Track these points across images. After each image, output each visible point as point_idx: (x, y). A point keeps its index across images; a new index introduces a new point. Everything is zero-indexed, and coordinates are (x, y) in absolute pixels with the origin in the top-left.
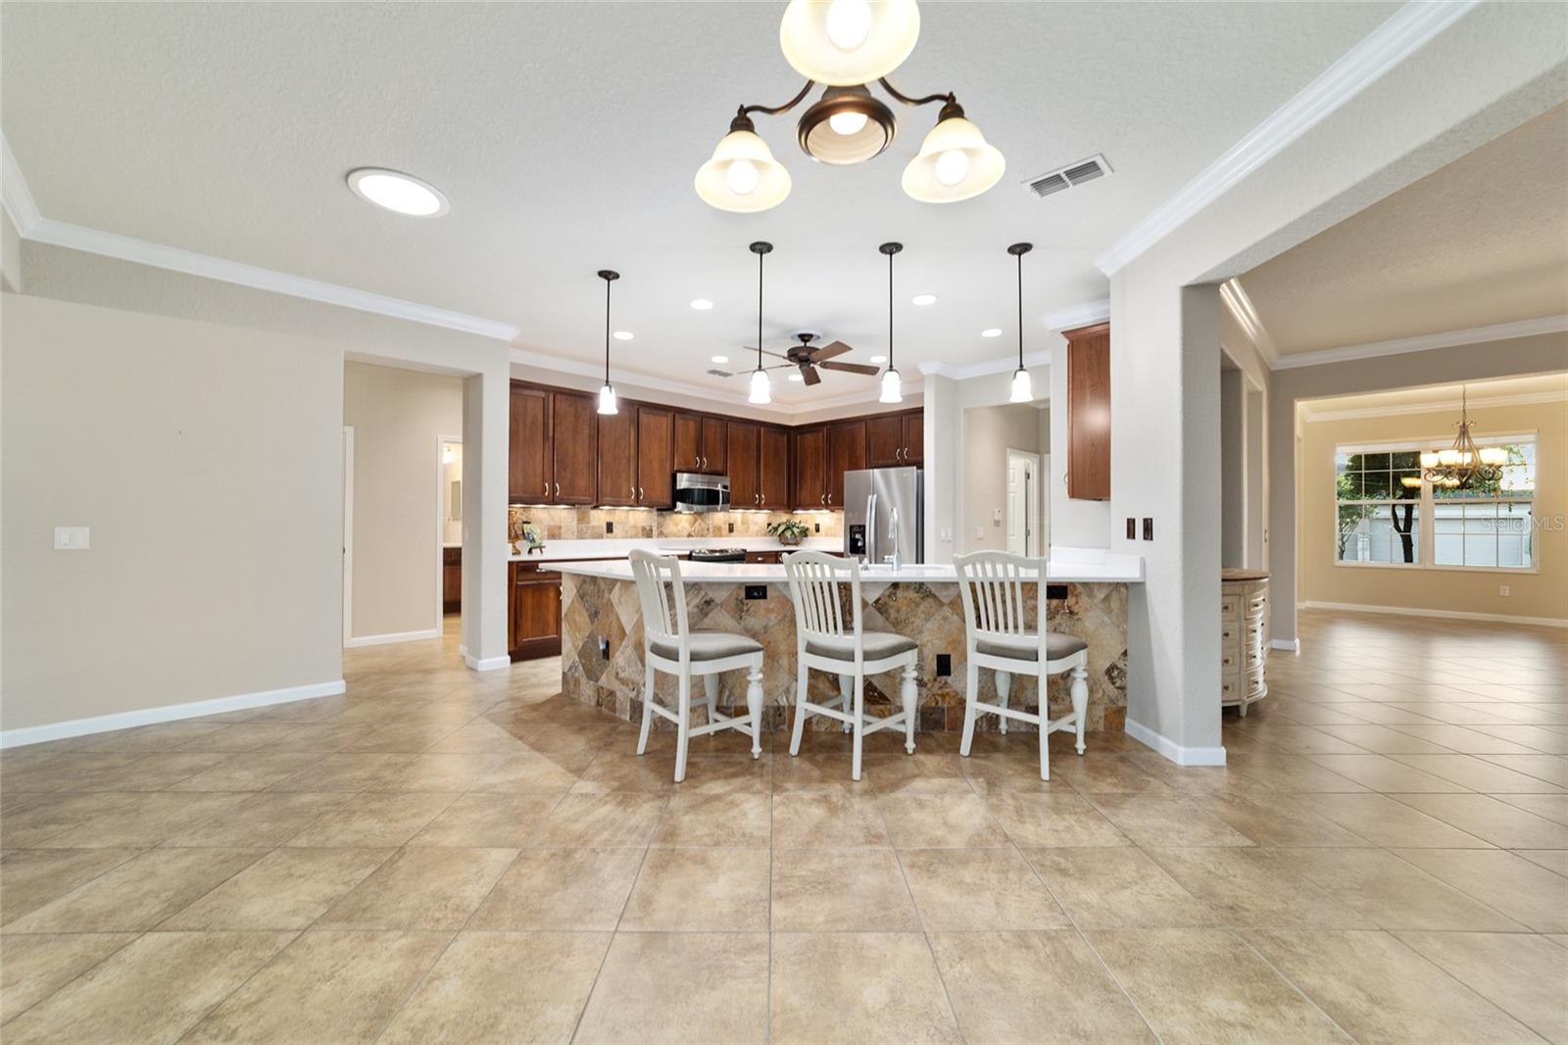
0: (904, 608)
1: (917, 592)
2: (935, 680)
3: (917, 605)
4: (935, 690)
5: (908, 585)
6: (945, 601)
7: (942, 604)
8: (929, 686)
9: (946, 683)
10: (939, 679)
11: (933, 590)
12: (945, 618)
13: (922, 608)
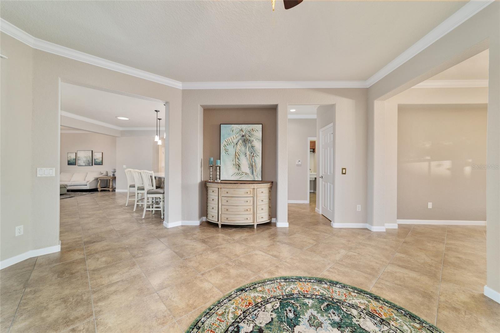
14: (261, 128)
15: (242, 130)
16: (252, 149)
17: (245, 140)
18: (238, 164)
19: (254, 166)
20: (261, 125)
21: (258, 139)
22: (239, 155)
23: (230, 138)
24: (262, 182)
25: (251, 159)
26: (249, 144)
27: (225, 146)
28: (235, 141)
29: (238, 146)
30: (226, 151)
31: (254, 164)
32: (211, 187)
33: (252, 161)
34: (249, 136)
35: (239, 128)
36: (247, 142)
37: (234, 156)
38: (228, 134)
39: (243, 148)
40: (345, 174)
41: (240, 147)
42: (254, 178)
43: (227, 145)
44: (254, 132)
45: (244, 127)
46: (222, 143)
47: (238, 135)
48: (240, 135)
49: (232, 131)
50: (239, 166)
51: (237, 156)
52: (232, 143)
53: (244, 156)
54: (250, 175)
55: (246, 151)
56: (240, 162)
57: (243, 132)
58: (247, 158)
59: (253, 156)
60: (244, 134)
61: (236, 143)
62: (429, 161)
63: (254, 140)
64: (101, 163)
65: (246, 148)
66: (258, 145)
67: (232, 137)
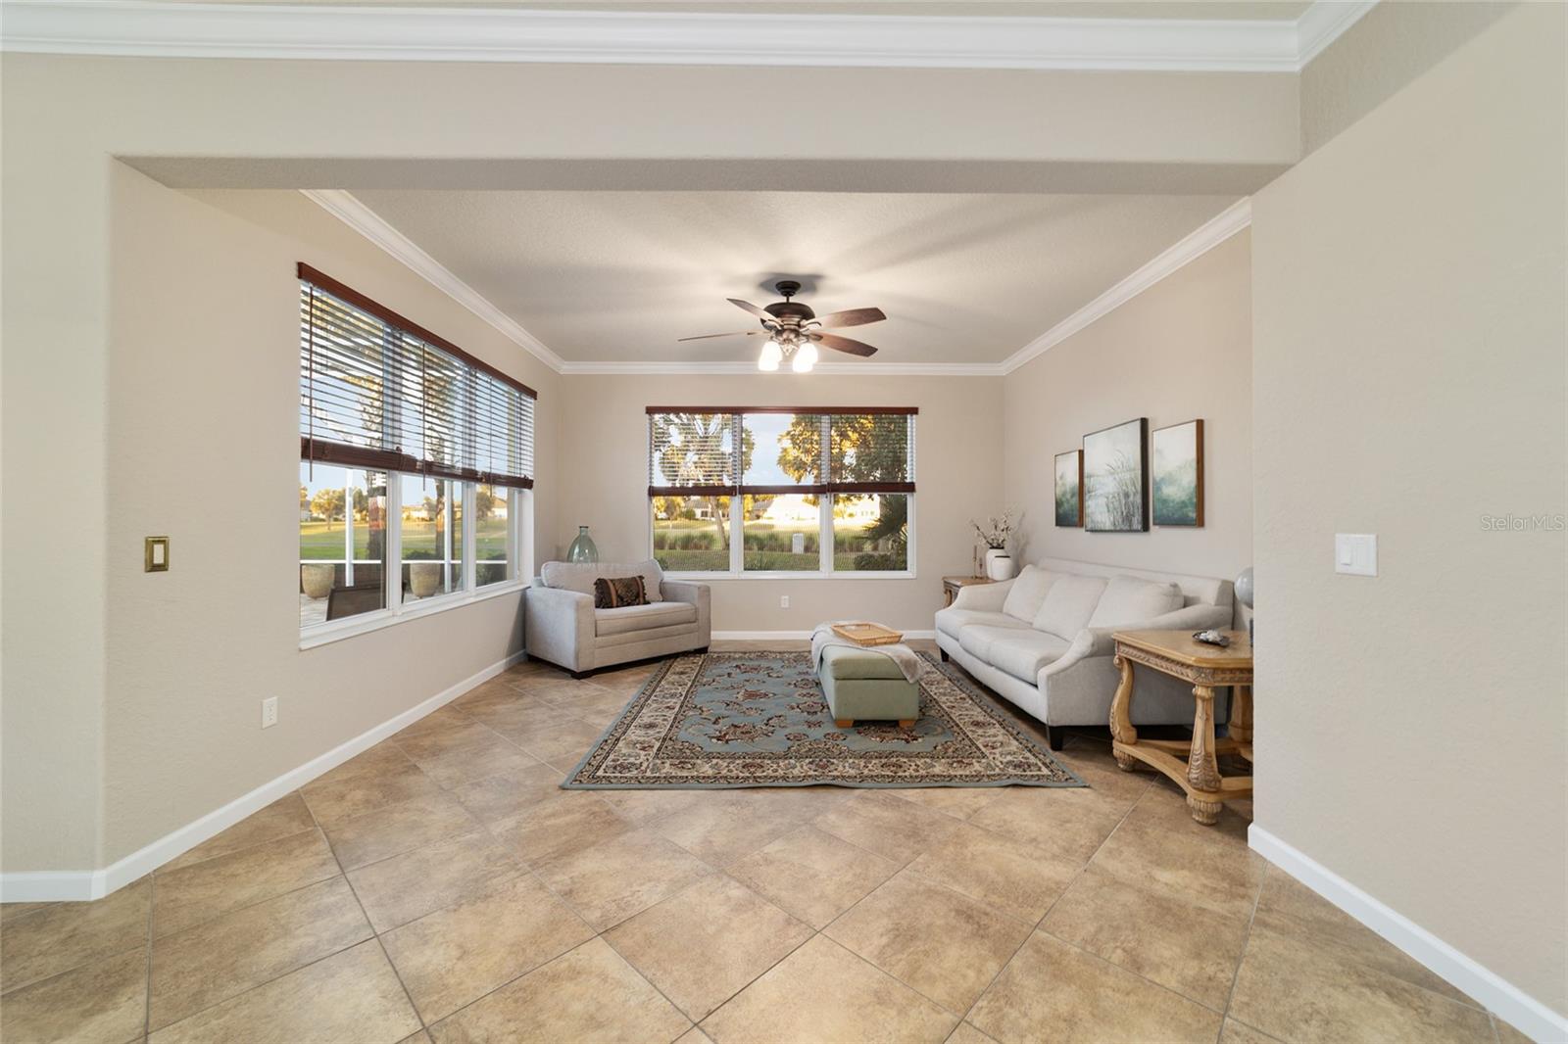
64: (1193, 514)
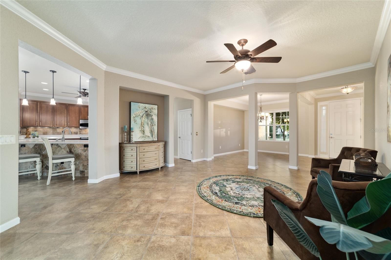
0: (54, 149)
1: (57, 146)
2: (60, 165)
3: (57, 149)
4: (60, 167)
5: (55, 144)
6: (63, 148)
7: (62, 149)
8: (59, 166)
9: (63, 165)
10: (61, 164)
11: (60, 145)
12: (63, 151)
13: (58, 149)
14: (157, 107)
15: (145, 108)
16: (152, 120)
17: (148, 115)
18: (143, 130)
19: (153, 132)
20: (157, 106)
21: (155, 114)
22: (144, 124)
23: (138, 112)
24: (158, 141)
25: (151, 127)
26: (150, 117)
27: (134, 118)
28: (141, 115)
29: (143, 118)
30: (135, 121)
31: (153, 130)
32: (125, 147)
33: (152, 129)
34: (150, 112)
35: (144, 106)
36: (149, 116)
37: (141, 125)
38: (136, 110)
39: (146, 120)
40: (197, 135)
41: (144, 119)
42: (153, 139)
43: (136, 117)
44: (153, 110)
45: (147, 106)
46: (132, 116)
47: (143, 110)
48: (144, 111)
49: (139, 107)
50: (144, 132)
51: (142, 125)
52: (139, 116)
53: (147, 125)
54: (151, 137)
55: (148, 121)
56: (144, 129)
57: (146, 109)
58: (149, 126)
59: (152, 125)
60: (147, 110)
61: (141, 116)
62: (220, 129)
63: (153, 115)
65: (148, 120)
66: (155, 118)
67: (139, 112)
